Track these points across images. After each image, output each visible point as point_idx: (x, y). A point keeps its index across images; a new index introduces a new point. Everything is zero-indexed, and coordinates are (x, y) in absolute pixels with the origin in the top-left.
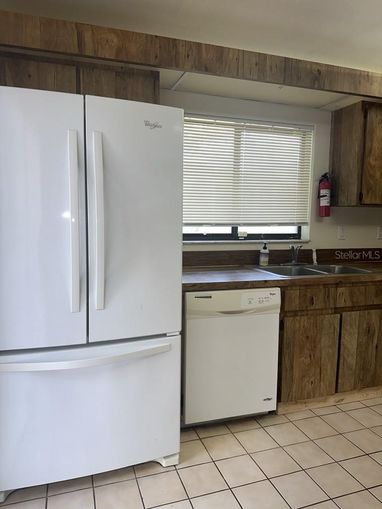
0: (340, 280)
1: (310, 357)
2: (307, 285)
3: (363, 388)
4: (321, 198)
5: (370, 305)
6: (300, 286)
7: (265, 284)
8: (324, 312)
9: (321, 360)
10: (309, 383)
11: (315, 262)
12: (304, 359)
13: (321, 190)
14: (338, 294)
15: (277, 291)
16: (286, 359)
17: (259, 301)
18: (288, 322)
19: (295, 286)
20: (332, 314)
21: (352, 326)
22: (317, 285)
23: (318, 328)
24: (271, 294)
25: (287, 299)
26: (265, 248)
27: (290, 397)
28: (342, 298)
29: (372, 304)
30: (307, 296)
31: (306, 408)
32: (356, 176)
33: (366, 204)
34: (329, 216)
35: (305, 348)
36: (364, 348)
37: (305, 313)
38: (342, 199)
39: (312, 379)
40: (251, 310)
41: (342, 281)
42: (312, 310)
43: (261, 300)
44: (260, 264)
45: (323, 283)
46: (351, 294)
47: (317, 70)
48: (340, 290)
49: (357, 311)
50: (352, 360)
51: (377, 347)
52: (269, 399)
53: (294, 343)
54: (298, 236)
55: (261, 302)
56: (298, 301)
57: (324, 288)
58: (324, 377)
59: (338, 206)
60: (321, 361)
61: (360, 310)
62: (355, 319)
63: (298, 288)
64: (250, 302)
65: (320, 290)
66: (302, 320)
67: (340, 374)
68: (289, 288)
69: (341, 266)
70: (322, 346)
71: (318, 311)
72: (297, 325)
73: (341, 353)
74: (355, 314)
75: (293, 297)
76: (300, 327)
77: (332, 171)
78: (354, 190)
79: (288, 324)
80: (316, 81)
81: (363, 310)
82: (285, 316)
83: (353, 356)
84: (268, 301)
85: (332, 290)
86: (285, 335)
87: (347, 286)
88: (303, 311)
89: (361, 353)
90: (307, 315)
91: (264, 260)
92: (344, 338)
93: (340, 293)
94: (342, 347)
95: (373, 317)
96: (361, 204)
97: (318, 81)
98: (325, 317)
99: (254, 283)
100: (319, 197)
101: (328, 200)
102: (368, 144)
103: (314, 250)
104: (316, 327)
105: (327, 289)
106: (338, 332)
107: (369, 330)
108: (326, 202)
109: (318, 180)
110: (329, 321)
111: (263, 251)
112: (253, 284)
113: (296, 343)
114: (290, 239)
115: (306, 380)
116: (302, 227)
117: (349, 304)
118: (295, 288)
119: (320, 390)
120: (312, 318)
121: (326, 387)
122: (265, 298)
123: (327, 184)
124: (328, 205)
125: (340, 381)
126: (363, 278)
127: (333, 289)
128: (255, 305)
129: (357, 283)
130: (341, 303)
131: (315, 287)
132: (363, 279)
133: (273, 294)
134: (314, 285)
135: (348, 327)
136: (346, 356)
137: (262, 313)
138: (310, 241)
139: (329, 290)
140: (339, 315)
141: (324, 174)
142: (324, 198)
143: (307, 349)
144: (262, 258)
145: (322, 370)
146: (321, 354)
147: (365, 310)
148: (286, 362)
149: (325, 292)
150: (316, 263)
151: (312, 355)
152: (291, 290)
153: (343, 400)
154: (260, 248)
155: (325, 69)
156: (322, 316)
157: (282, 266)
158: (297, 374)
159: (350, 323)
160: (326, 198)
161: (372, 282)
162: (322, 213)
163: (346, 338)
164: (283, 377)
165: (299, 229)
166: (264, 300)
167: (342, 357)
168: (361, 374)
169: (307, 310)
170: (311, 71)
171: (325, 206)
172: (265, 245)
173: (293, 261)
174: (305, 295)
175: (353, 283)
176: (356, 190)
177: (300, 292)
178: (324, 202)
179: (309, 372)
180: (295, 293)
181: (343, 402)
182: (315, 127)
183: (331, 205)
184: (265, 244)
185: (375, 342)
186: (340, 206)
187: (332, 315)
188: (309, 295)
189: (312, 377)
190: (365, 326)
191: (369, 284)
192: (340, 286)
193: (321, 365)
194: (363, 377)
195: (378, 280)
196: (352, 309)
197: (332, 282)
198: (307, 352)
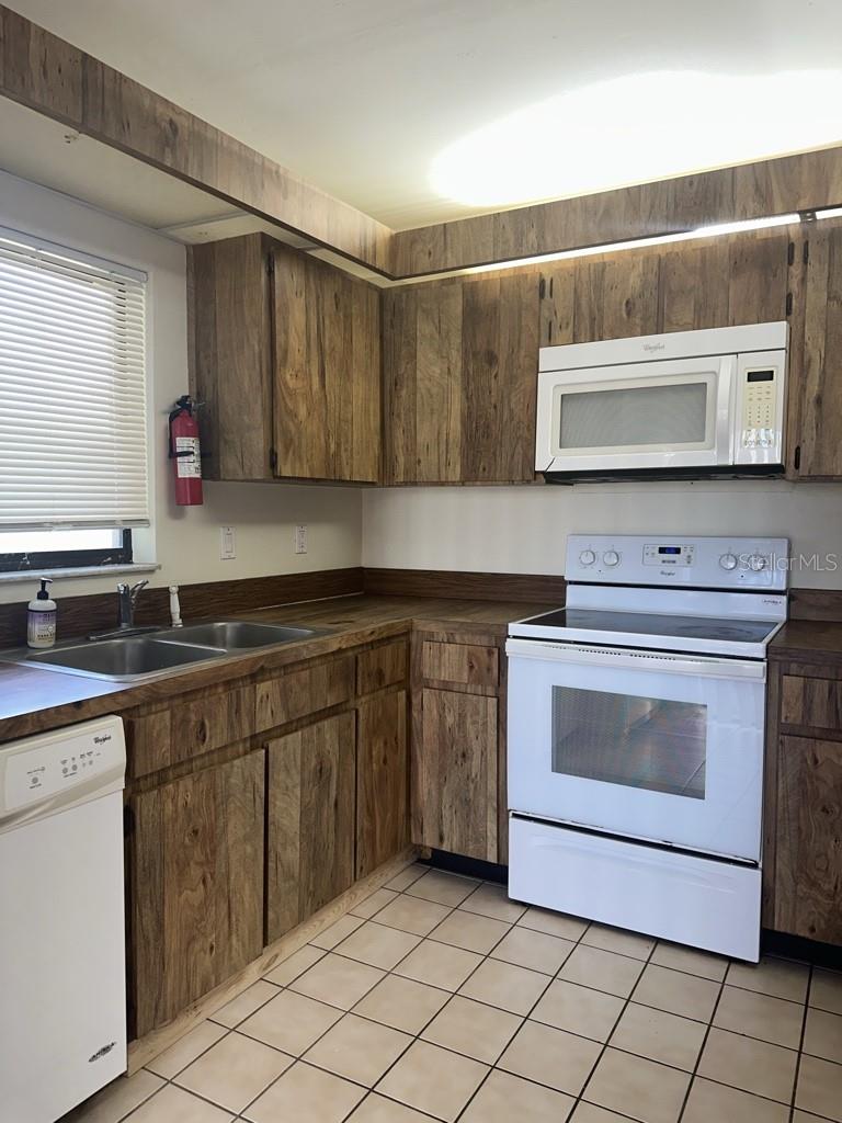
0: (261, 664)
1: (204, 882)
2: (187, 692)
3: (316, 910)
4: (179, 459)
5: (320, 711)
6: (172, 698)
7: (77, 714)
8: (229, 752)
9: (228, 879)
10: (205, 953)
11: (177, 620)
12: (189, 892)
13: (178, 439)
14: (258, 700)
15: (114, 726)
16: (144, 911)
17: (65, 771)
18: (146, 806)
19: (160, 700)
20: (246, 753)
21: (288, 771)
22: (211, 687)
23: (219, 800)
24: (97, 740)
25: (139, 741)
26: (43, 595)
27: (160, 1014)
28: (267, 708)
29: (323, 707)
30: (188, 721)
31: (198, 1020)
32: (258, 408)
33: (285, 477)
34: (201, 503)
35: (192, 863)
36: (313, 816)
37: (184, 769)
38: (229, 463)
39: (210, 940)
40: (39, 805)
41: (266, 666)
42: (202, 756)
43: (69, 765)
44: (30, 644)
45: (224, 679)
46: (285, 693)
47: (168, 119)
48: (263, 688)
49: (296, 730)
50: (290, 854)
51: (336, 805)
52: (105, 1050)
53: (163, 860)
54: (123, 554)
55: (70, 771)
56: (168, 741)
57: (225, 691)
58: (237, 920)
59: (219, 479)
60: (228, 883)
61: (302, 727)
62: (294, 750)
63: (166, 705)
64: (35, 780)
65: (220, 698)
66: (181, 789)
67: (270, 897)
68: (143, 711)
69: (237, 624)
70: (230, 843)
71: (216, 755)
72: (169, 807)
73: (270, 844)
74: (294, 740)
75: (155, 735)
76: (176, 811)
77: (198, 394)
78: (259, 442)
79: (145, 812)
80: (167, 150)
81: (307, 725)
82: (139, 792)
83: (294, 843)
84: (91, 763)
85: (246, 692)
86: (139, 846)
87: (274, 674)
88: (181, 763)
89: (308, 830)
90: (191, 772)
91: (41, 632)
92: (275, 806)
93: (262, 697)
94: (271, 827)
95: (328, 737)
96: (275, 477)
97: (173, 151)
98: (232, 767)
99: (43, 717)
100: (173, 454)
101: (197, 465)
102: (280, 338)
103: (174, 589)
104: (215, 798)
105: (234, 692)
106: (263, 795)
107: (321, 769)
108: (193, 469)
109: (165, 413)
110: (243, 773)
111: (36, 604)
112: (39, 721)
113: (168, 859)
114: (105, 564)
115: (197, 947)
116: (133, 530)
117: (281, 719)
118: (159, 707)
119: (230, 959)
120: (203, 777)
121: (243, 945)
122: (82, 756)
123: (190, 424)
124: (198, 476)
125: (271, 915)
126: (305, 652)
127: (247, 689)
128: (53, 784)
129: (292, 664)
130: (265, 722)
131: (207, 694)
132: (305, 654)
133: (105, 739)
134: (204, 689)
135: (282, 776)
136: (279, 849)
137: (73, 804)
138: (159, 567)
139: (238, 692)
140: (264, 751)
141: (180, 397)
142: (186, 459)
143: (197, 863)
144: (37, 627)
145: (233, 905)
146: (228, 865)
147: (311, 723)
148: (146, 920)
149: (230, 703)
150: (180, 621)
151: (209, 876)
152: (149, 713)
153: (277, 956)
154: (28, 595)
155: (186, 125)
156: (228, 765)
157: (95, 643)
158: (173, 941)
159: (286, 767)
160: (192, 458)
161: (320, 657)
162: (182, 495)
163: (278, 803)
164: (140, 966)
165: (127, 535)
166: (78, 762)
167: (272, 855)
168: (312, 878)
169: (191, 760)
170: (155, 119)
171: (190, 479)
172: (43, 587)
173: (124, 625)
174: (185, 721)
175: (285, 667)
176: (261, 445)
177: (173, 716)
178: (189, 469)
179: (203, 923)
180: (159, 722)
181: (278, 961)
182: (151, 275)
183: (203, 477)
184: (44, 583)
185: (333, 793)
186: (224, 480)
187: (249, 757)
188: (193, 718)
189: (211, 934)
190: (314, 762)
191: (317, 662)
192: (259, 678)
193: (229, 891)
194: (314, 886)
195: (330, 651)
196: (285, 729)
197: (245, 674)
198: (195, 872)
